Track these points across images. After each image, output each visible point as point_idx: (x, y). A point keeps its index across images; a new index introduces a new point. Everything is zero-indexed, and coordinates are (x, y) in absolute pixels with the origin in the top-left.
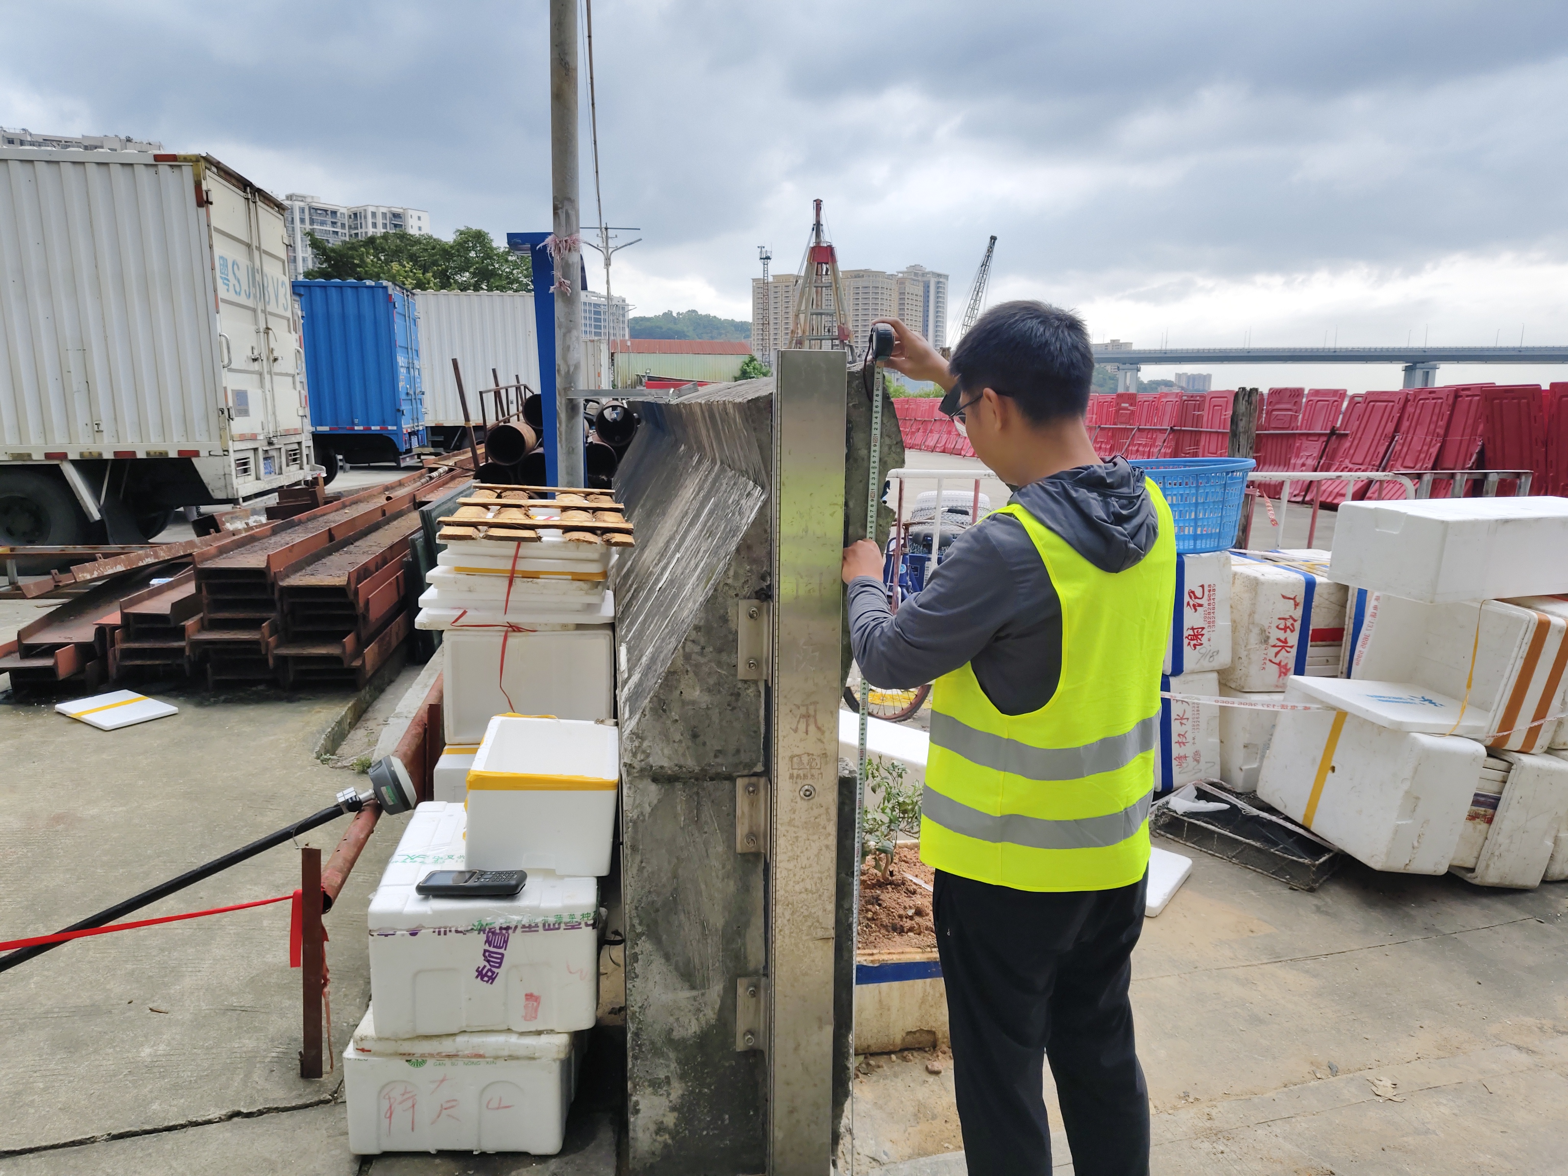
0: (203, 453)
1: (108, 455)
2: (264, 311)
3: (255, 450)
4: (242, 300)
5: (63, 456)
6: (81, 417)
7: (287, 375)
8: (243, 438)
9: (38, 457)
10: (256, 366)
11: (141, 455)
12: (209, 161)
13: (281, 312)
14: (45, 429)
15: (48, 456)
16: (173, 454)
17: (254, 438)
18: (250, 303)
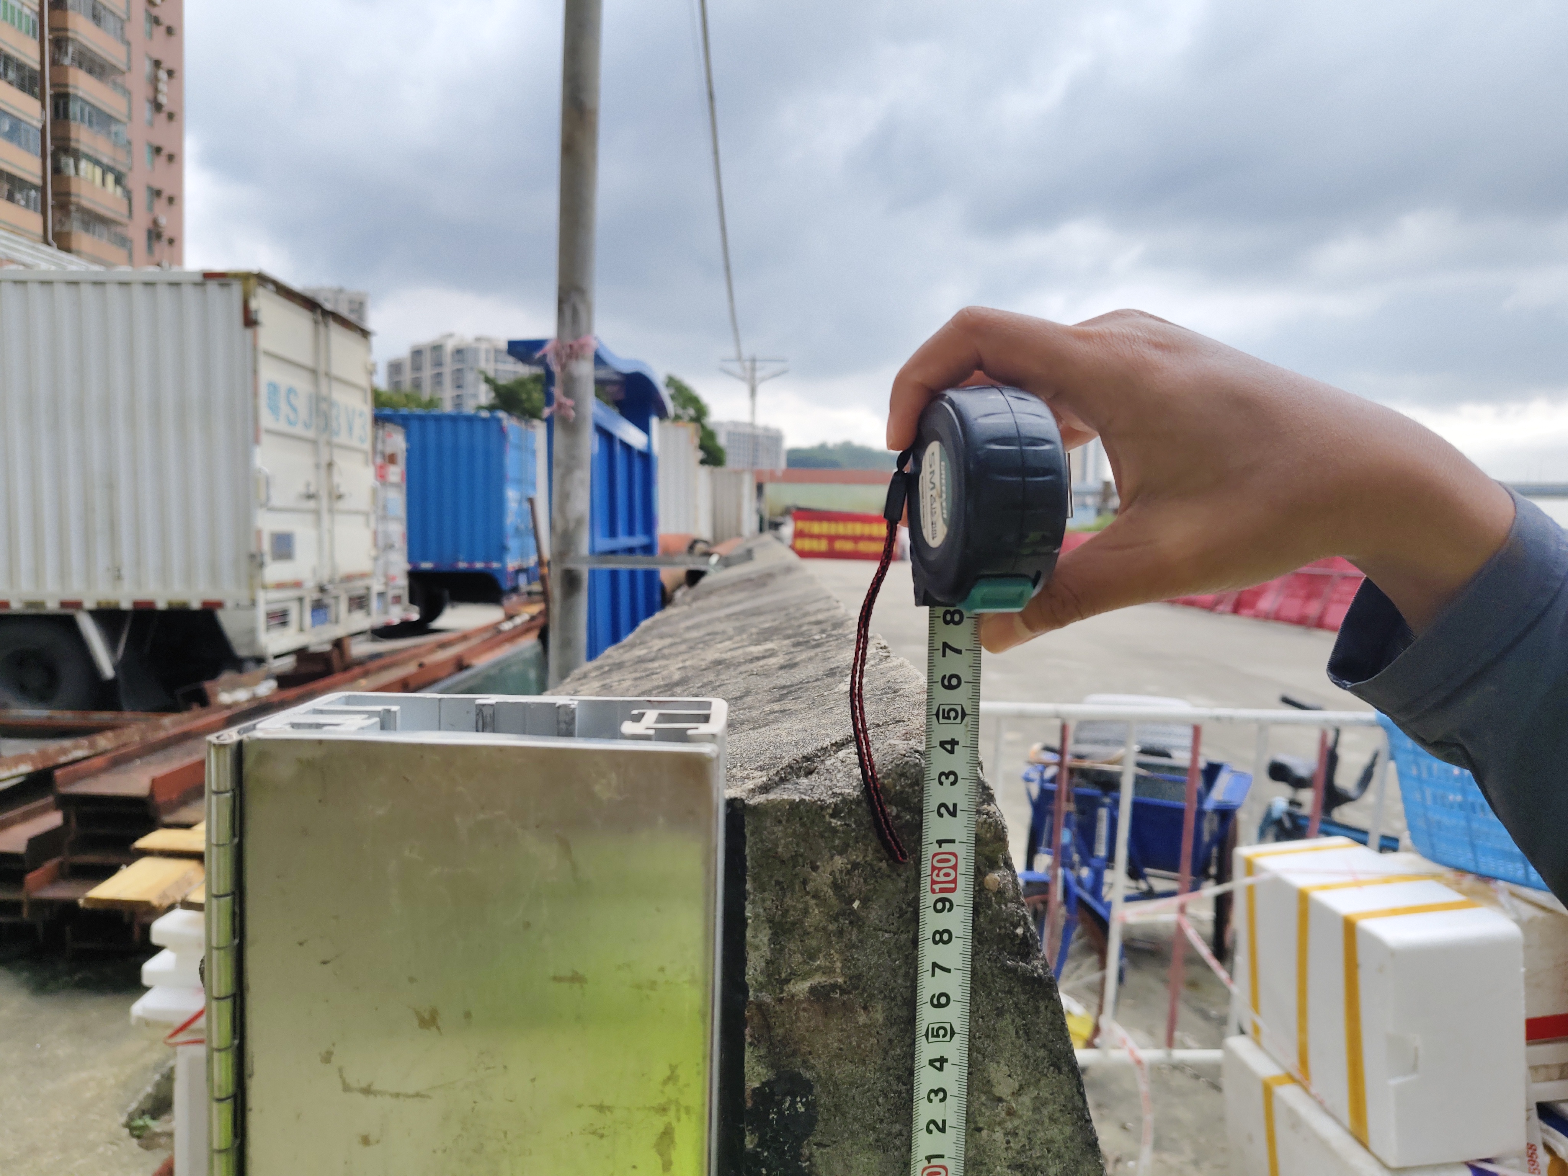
0: (229, 604)
1: (126, 605)
2: (329, 444)
3: (301, 600)
4: (299, 430)
5: (78, 605)
6: (102, 561)
7: (357, 512)
8: (280, 586)
9: (52, 606)
10: (311, 504)
11: (161, 605)
12: (262, 279)
13: (355, 443)
14: (63, 574)
15: (64, 604)
16: (196, 605)
17: (297, 585)
18: (310, 434)
